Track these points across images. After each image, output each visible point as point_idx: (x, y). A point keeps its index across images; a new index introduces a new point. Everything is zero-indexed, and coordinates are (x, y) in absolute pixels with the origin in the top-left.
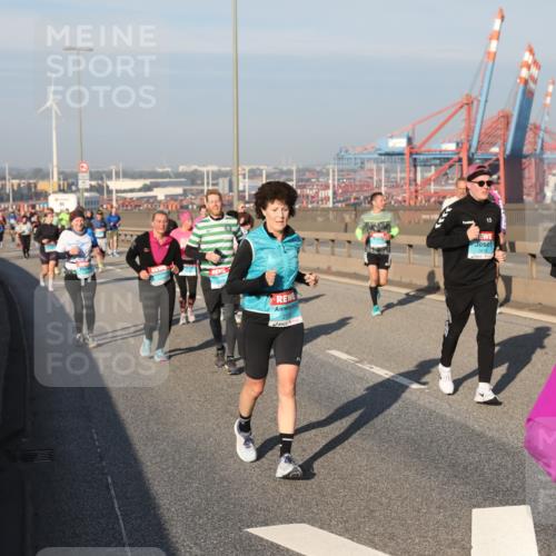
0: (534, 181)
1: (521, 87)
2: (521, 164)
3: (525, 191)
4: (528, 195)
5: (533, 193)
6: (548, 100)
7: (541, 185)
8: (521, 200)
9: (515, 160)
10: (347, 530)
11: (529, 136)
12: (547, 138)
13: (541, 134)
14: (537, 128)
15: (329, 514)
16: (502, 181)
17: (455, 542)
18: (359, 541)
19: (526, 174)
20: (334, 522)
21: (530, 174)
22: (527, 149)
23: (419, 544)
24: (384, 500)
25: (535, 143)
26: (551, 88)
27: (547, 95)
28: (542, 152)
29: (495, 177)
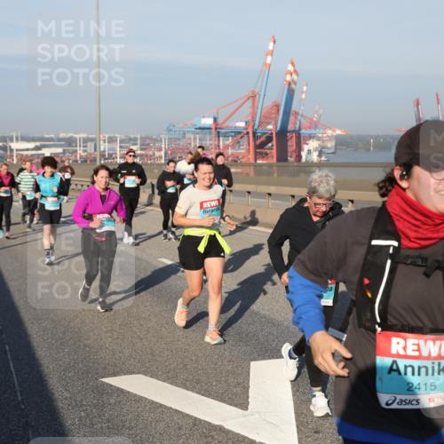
0: (294, 147)
1: (287, 86)
2: (287, 136)
3: (289, 154)
4: (291, 157)
5: (294, 156)
6: (304, 96)
7: (299, 148)
8: (286, 160)
9: (282, 134)
10: (169, 379)
11: (292, 118)
12: (302, 120)
13: (299, 117)
14: (296, 113)
15: (157, 368)
16: (275, 147)
17: (239, 384)
18: (177, 385)
19: (289, 144)
20: (160, 373)
21: (292, 144)
22: (290, 127)
23: (216, 386)
24: (193, 358)
25: (296, 123)
26: (305, 88)
27: (302, 92)
28: (300, 129)
29: (270, 145)
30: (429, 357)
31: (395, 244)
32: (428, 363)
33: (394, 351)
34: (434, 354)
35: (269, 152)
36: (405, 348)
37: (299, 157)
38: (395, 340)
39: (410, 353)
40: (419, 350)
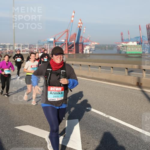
0: (81, 48)
1: (79, 28)
2: (79, 45)
3: (79, 51)
4: (80, 52)
5: (81, 51)
6: (84, 31)
7: (83, 49)
8: (78, 53)
9: (77, 44)
11: (80, 39)
12: (84, 39)
13: (83, 38)
14: (82, 37)
16: (75, 48)
17: (62, 128)
19: (80, 47)
22: (80, 42)
25: (81, 40)
26: (85, 29)
27: (84, 30)
28: (83, 42)
29: (73, 47)
30: (57, 91)
31: (51, 70)
32: (57, 92)
33: (51, 90)
34: (58, 90)
35: (73, 50)
36: (53, 89)
37: (83, 52)
38: (51, 88)
39: (54, 90)
40: (55, 90)
